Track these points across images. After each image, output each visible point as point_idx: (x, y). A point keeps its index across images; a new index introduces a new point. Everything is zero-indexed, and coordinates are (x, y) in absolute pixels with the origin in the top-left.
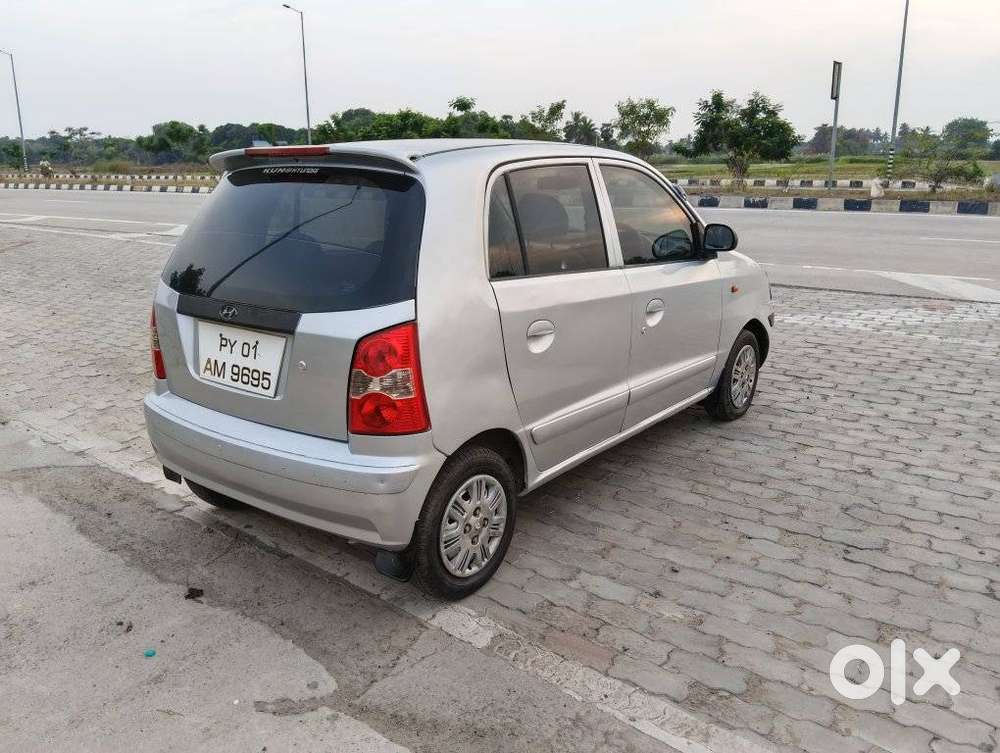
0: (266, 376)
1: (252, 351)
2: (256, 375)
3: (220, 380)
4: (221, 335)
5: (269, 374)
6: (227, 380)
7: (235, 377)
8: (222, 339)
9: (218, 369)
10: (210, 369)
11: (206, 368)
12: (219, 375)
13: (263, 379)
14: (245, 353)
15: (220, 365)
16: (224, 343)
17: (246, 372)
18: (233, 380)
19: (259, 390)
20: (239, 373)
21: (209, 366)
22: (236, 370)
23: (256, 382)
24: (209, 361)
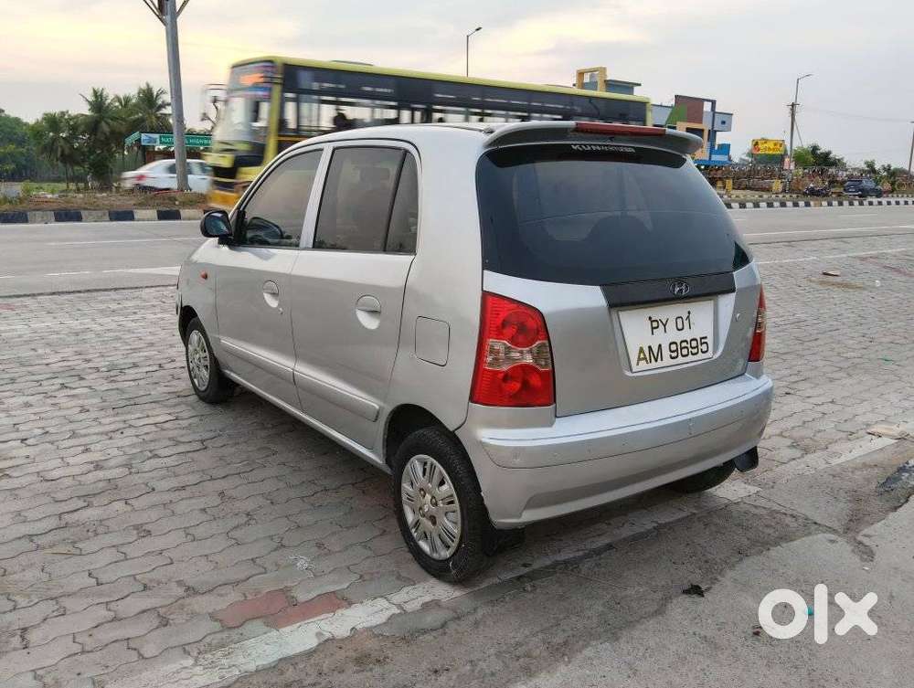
0: (703, 341)
1: (686, 323)
2: (694, 344)
3: (660, 364)
4: (650, 318)
5: (706, 338)
6: (667, 361)
7: (674, 355)
8: (652, 322)
9: (653, 354)
10: (645, 358)
11: (639, 359)
12: (656, 360)
13: (702, 344)
14: (680, 327)
15: (655, 350)
16: (655, 324)
17: (684, 344)
18: (672, 358)
19: (700, 356)
20: (677, 349)
21: (642, 356)
22: (673, 347)
23: (695, 351)
24: (641, 350)
